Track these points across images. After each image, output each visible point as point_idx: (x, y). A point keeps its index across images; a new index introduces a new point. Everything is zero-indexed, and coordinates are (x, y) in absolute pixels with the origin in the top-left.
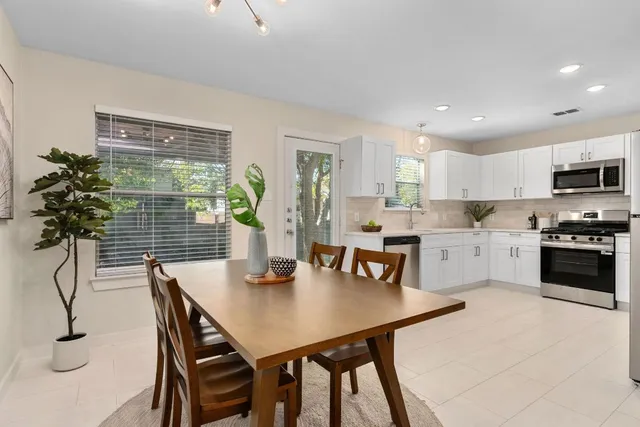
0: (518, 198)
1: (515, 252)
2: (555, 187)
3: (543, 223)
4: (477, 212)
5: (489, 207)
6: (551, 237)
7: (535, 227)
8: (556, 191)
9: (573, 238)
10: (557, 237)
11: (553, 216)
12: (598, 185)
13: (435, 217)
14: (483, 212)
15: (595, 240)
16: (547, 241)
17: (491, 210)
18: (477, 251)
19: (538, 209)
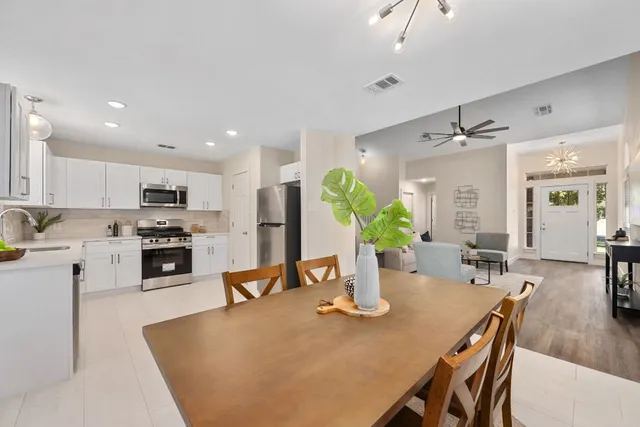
5: (54, 214)
9: (169, 240)
10: (157, 241)
15: (182, 240)
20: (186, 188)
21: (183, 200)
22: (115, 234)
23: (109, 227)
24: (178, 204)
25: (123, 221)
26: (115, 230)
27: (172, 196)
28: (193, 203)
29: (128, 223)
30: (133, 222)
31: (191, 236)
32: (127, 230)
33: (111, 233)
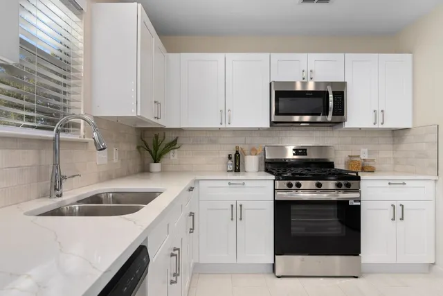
1: (237, 212)
5: (170, 138)
8: (275, 118)
9: (319, 185)
17: (173, 145)
19: (242, 143)
20: (344, 84)
21: (340, 109)
22: (237, 169)
23: (230, 158)
24: (329, 118)
25: (246, 148)
26: (237, 163)
27: (319, 102)
28: (358, 115)
29: (253, 151)
30: (260, 151)
31: (358, 178)
32: (251, 162)
33: (231, 167)
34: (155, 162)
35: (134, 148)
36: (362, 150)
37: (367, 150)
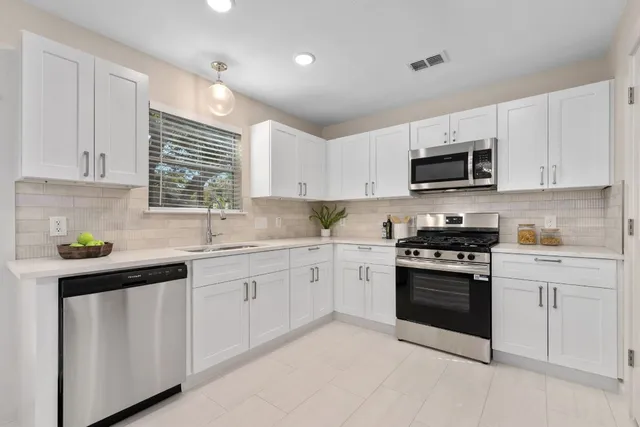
0: (370, 196)
2: (414, 181)
3: (401, 232)
4: (325, 216)
5: (340, 209)
6: (408, 253)
7: (390, 236)
8: (414, 187)
9: (438, 255)
10: (416, 253)
11: (410, 221)
12: (466, 178)
13: (261, 223)
14: (333, 216)
15: (466, 259)
16: (403, 258)
17: (342, 214)
18: (315, 274)
19: (394, 212)
34: (326, 228)
35: (307, 217)
36: (547, 218)
37: (554, 217)
